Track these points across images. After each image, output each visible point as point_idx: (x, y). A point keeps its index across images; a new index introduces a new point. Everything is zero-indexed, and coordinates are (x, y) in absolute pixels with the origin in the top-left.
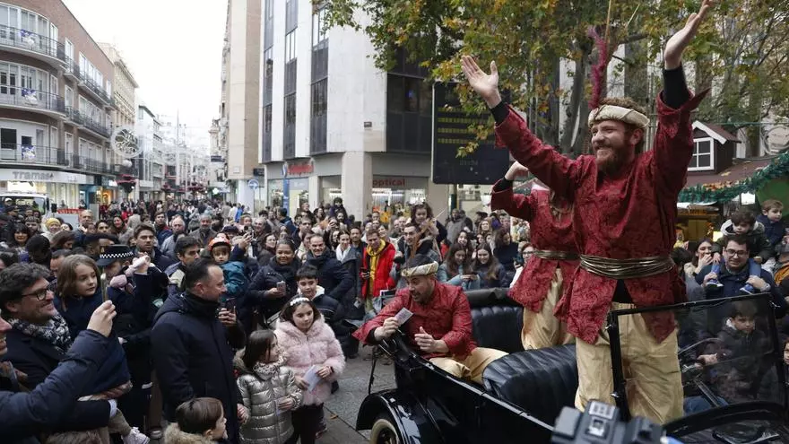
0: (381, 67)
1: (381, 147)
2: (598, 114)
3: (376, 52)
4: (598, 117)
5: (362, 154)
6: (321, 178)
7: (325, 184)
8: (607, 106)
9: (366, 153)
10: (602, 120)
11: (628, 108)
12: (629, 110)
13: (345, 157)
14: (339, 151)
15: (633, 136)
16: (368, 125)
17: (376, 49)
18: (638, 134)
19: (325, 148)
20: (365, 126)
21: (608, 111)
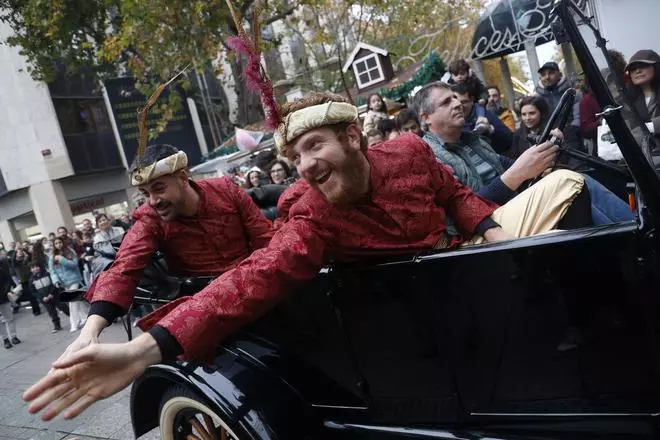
0: (40, 79)
1: (69, 172)
2: (286, 131)
3: (29, 64)
4: (290, 136)
5: (50, 183)
6: (11, 221)
7: (18, 226)
8: (293, 115)
9: (53, 181)
10: (297, 137)
11: (322, 103)
12: (326, 105)
13: (32, 191)
14: (22, 186)
15: (350, 139)
16: (47, 153)
17: (28, 61)
18: (353, 132)
19: (5, 188)
20: (44, 155)
21: (298, 120)
